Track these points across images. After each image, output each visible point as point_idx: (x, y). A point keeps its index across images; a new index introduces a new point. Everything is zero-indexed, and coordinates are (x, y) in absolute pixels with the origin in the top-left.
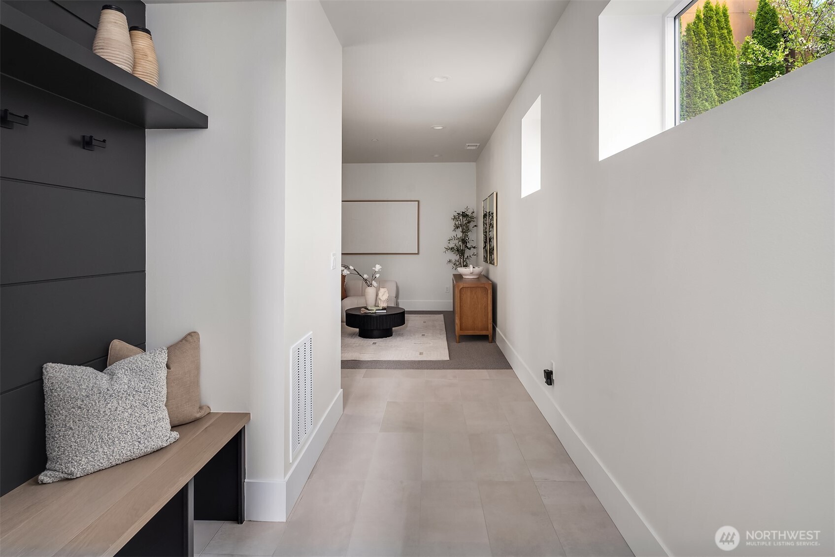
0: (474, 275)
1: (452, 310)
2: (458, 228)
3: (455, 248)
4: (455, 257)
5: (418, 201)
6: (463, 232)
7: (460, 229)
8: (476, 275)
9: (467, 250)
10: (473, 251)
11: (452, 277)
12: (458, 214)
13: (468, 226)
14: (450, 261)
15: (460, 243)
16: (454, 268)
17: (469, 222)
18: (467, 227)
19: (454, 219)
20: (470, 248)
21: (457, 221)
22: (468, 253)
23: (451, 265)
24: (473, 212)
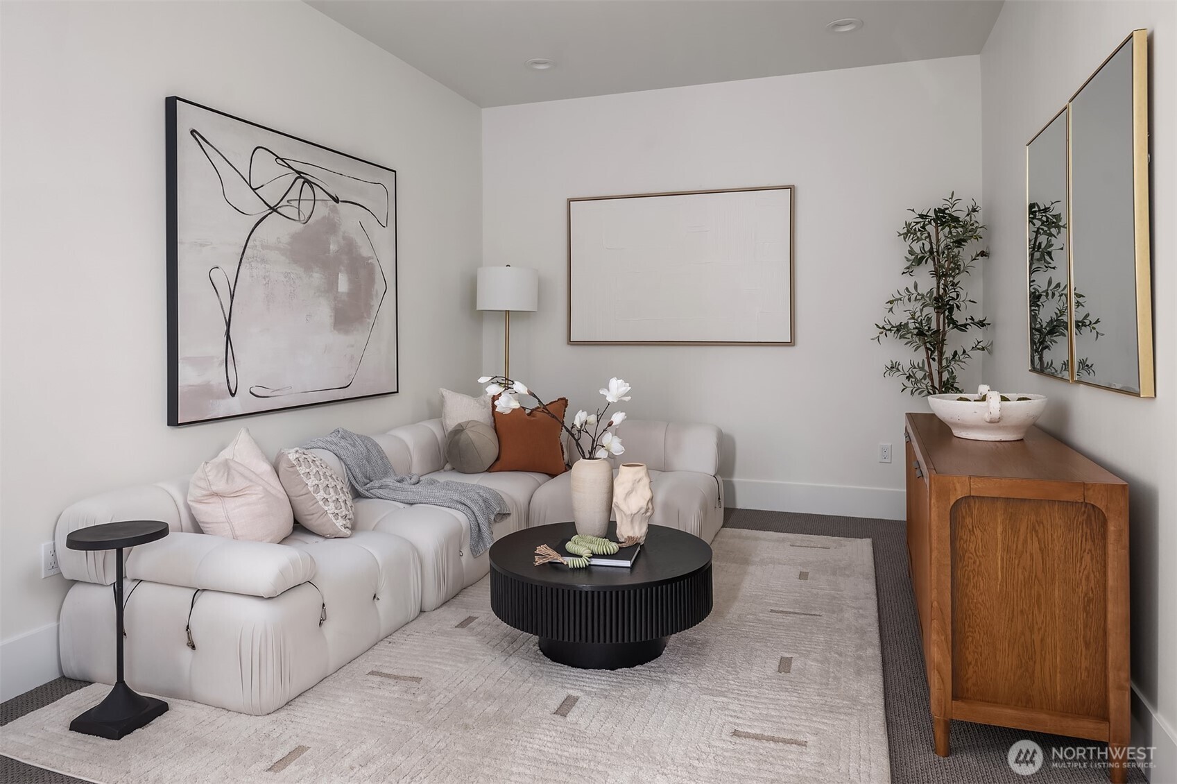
0: (1004, 428)
1: (902, 516)
2: (919, 261)
3: (911, 326)
4: (910, 355)
5: (792, 189)
6: (938, 275)
7: (930, 266)
8: (1016, 428)
9: (952, 333)
10: (975, 334)
11: (902, 423)
12: (921, 216)
13: (954, 257)
14: (894, 368)
15: (930, 311)
16: (908, 391)
17: (959, 243)
18: (954, 259)
19: (905, 235)
20: (965, 325)
21: (919, 239)
22: (954, 341)
23: (898, 380)
24: (974, 210)
